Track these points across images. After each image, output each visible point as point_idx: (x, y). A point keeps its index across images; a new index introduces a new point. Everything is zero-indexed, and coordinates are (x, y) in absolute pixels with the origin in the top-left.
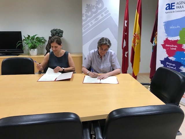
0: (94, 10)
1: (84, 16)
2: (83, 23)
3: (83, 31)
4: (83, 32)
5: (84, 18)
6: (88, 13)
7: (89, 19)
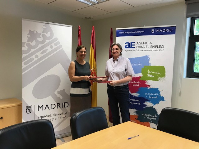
0: (39, 39)
1: (25, 45)
2: (24, 56)
3: (24, 66)
4: (23, 68)
5: (24, 49)
6: (32, 43)
7: (32, 50)
